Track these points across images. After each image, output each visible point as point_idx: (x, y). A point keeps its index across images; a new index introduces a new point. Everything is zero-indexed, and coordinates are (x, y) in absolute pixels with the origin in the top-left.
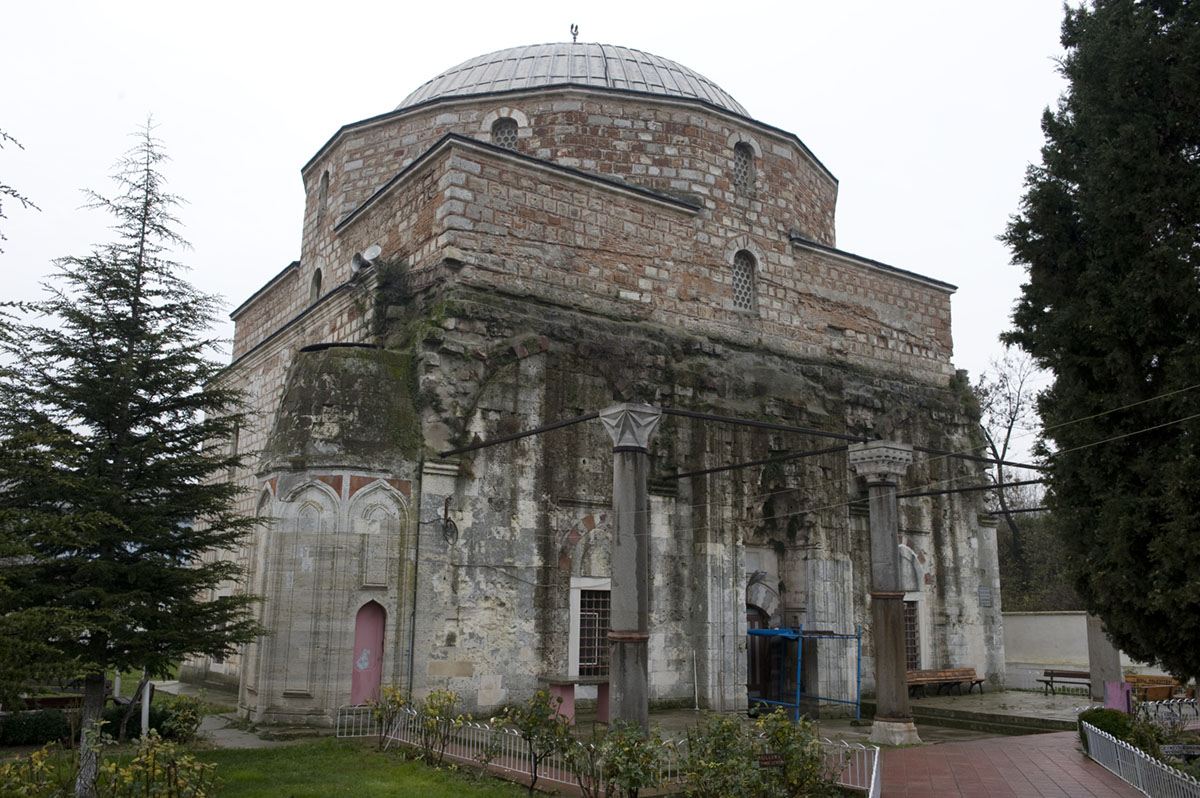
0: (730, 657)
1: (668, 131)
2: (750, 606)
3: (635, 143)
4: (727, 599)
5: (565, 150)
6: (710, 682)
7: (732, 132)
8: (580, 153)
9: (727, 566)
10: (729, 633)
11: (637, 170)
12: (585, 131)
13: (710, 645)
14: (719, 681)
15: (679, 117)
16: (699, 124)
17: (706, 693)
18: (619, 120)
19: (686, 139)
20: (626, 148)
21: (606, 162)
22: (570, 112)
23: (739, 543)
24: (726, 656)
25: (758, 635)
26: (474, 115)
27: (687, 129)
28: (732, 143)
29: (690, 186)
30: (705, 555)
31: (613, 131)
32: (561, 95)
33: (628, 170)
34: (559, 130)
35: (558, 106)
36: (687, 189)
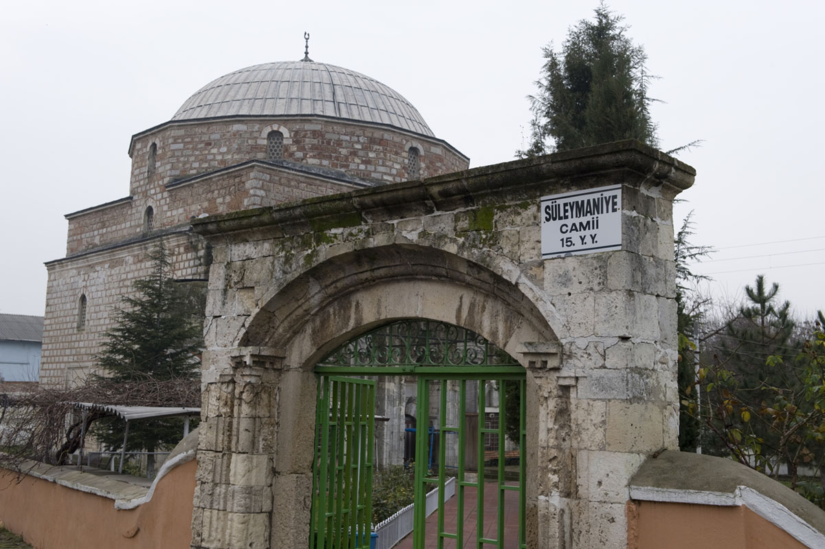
0: (395, 443)
1: (371, 143)
2: (407, 415)
3: (352, 150)
4: (395, 413)
5: (311, 154)
6: (385, 456)
7: (407, 141)
8: (320, 156)
9: (395, 395)
10: (396, 431)
11: (352, 166)
12: (323, 143)
13: (385, 437)
14: (389, 456)
15: (377, 134)
16: (388, 139)
17: (382, 462)
18: (343, 136)
19: (381, 148)
20: (346, 153)
21: (335, 161)
22: (315, 131)
23: (403, 382)
24: (394, 443)
25: (411, 431)
26: (257, 127)
27: (382, 142)
28: (407, 149)
29: (382, 176)
30: (384, 389)
31: (339, 143)
32: (310, 120)
33: (347, 166)
34: (308, 141)
35: (307, 127)
36: (380, 178)
